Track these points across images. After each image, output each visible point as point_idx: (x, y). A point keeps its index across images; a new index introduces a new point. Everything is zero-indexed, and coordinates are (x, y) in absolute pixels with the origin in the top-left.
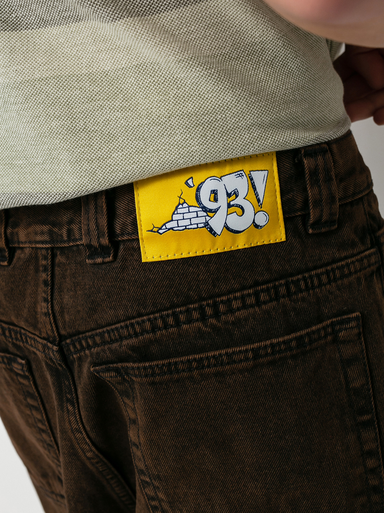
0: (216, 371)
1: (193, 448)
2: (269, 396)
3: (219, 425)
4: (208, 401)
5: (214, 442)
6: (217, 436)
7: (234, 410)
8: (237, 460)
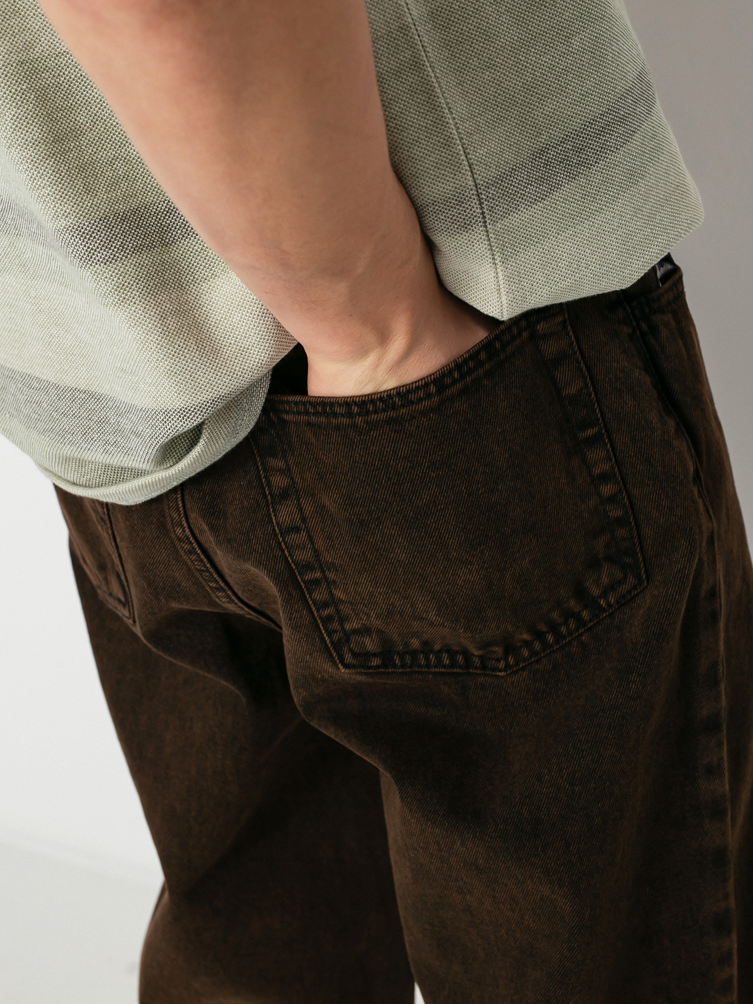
0: (386, 417)
1: (375, 524)
2: (469, 436)
3: (405, 492)
4: (385, 457)
5: (402, 517)
6: (406, 508)
7: (424, 467)
8: (437, 545)
